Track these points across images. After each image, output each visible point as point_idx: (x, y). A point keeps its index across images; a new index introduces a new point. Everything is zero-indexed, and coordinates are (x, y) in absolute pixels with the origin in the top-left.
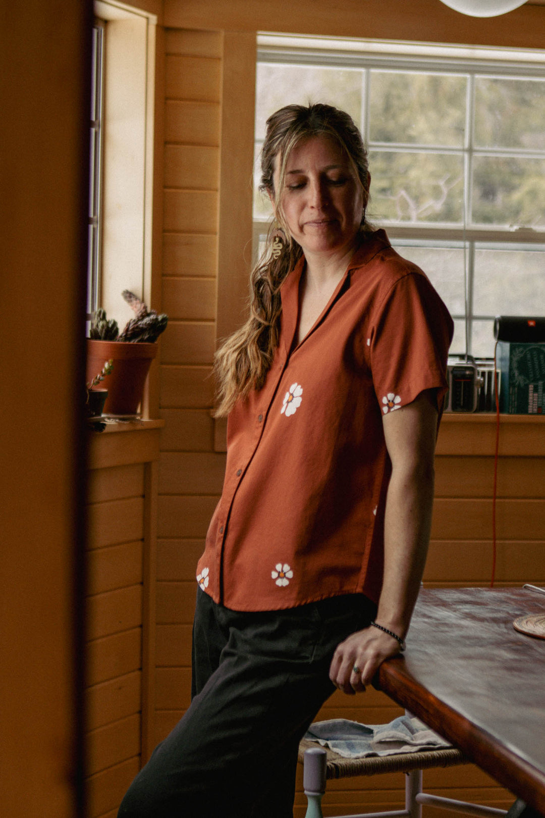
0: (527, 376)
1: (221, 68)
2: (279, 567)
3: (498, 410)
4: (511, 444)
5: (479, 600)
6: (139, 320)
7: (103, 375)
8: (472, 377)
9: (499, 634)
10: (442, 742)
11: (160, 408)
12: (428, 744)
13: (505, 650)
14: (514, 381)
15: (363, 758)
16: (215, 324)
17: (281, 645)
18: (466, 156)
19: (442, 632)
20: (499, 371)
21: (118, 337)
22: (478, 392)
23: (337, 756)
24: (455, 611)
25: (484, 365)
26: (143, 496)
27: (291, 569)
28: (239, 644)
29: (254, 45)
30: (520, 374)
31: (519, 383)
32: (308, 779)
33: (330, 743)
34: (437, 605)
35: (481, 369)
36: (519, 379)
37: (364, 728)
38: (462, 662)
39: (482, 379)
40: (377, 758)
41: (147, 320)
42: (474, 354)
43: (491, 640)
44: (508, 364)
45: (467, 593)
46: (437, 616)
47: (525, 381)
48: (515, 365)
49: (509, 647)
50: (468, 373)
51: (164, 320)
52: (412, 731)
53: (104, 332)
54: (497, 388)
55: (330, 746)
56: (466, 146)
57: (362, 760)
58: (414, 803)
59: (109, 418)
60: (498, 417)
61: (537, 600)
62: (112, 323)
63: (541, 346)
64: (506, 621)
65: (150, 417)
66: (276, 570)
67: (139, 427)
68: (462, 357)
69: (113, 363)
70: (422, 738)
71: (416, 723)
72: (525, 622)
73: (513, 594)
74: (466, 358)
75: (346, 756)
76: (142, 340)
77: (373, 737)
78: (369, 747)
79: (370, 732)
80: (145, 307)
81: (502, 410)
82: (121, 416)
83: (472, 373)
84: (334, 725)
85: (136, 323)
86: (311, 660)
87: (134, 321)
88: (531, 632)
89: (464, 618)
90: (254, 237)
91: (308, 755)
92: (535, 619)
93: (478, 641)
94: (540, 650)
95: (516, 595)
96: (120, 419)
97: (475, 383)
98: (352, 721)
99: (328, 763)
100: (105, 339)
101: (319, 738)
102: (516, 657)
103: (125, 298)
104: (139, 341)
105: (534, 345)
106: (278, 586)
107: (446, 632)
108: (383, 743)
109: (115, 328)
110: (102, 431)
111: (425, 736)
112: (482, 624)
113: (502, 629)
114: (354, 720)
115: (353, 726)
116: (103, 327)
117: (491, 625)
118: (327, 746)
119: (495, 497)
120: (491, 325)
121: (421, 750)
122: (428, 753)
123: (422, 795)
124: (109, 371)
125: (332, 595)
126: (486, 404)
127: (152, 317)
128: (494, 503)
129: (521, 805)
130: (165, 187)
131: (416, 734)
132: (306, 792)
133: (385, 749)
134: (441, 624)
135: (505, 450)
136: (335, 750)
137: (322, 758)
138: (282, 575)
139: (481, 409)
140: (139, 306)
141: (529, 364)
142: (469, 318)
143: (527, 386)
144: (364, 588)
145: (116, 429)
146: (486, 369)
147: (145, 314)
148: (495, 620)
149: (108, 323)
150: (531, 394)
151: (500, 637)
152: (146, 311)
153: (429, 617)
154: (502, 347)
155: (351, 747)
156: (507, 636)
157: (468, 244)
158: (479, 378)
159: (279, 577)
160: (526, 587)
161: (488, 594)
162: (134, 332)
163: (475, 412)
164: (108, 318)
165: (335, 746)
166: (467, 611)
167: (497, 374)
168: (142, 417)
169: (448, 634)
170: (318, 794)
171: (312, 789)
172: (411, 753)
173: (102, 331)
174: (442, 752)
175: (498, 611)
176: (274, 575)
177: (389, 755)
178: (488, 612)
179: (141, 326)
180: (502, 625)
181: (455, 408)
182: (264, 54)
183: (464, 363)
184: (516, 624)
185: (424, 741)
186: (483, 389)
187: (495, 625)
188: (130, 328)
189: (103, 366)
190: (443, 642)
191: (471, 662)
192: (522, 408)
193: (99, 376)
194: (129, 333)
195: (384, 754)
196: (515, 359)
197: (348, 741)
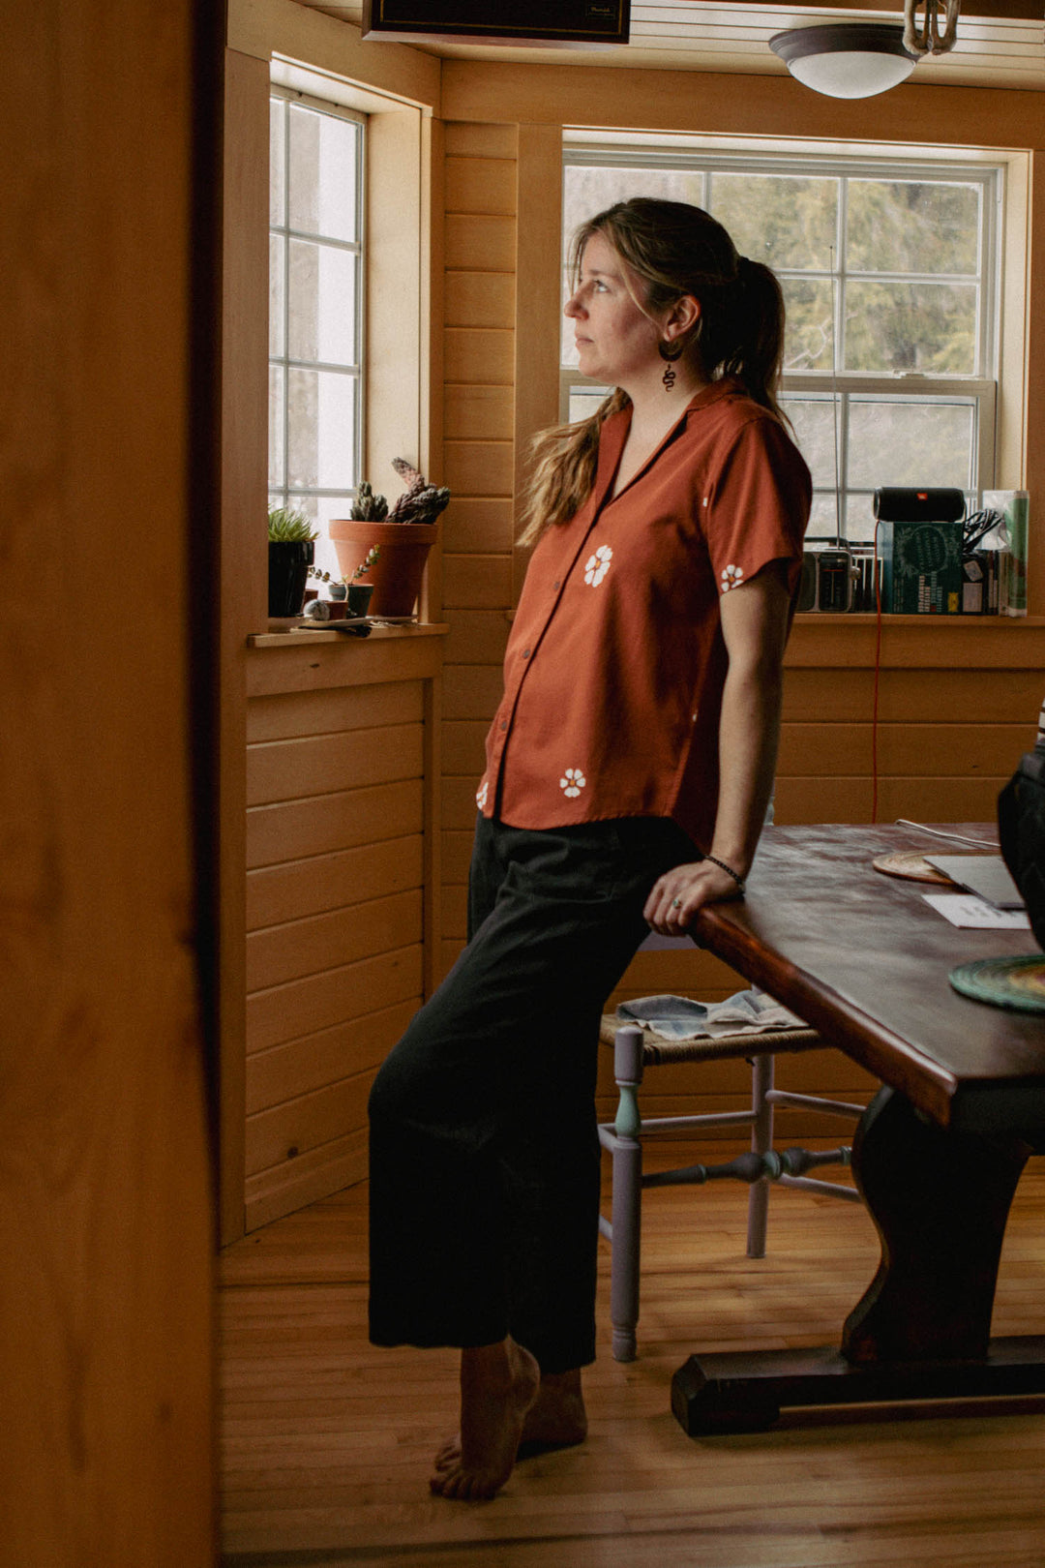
0: (917, 566)
1: (516, 171)
2: (569, 773)
3: (879, 608)
4: (896, 653)
5: (835, 838)
6: (413, 496)
7: (368, 565)
8: (845, 566)
9: (855, 874)
10: (794, 1021)
11: (443, 609)
12: (777, 1024)
13: (857, 891)
14: (900, 571)
15: (691, 1040)
16: (512, 500)
17: (571, 881)
18: (837, 281)
19: (782, 872)
20: (880, 558)
21: (387, 518)
22: (853, 586)
23: (659, 1039)
24: (801, 849)
25: (862, 552)
26: (423, 722)
27: (584, 776)
28: (520, 880)
29: (558, 142)
30: (907, 563)
31: (907, 575)
32: (622, 1065)
33: (651, 1023)
34: (782, 843)
35: (858, 557)
36: (907, 569)
37: (697, 1005)
38: (799, 905)
39: (858, 569)
40: (707, 1041)
41: (423, 495)
42: (849, 539)
43: (840, 881)
44: (891, 549)
45: (822, 830)
46: (777, 855)
47: (913, 570)
48: (901, 551)
49: (863, 888)
50: (839, 561)
51: (445, 494)
52: (757, 1009)
53: (368, 510)
54: (878, 581)
55: (651, 1026)
56: (837, 269)
57: (690, 1042)
58: (764, 1103)
59: (376, 621)
60: (879, 617)
61: (910, 837)
62: (380, 499)
63: (933, 525)
64: (865, 860)
65: (430, 622)
66: (566, 778)
67: (416, 633)
68: (832, 541)
69: (379, 550)
70: (770, 1017)
71: (765, 1000)
72: (887, 860)
73: (881, 831)
74: (838, 543)
75: (671, 1039)
76: (417, 521)
77: (706, 1016)
78: (702, 1027)
79: (704, 1010)
80: (422, 480)
81: (884, 611)
82: (393, 618)
83: (844, 561)
84: (659, 1003)
85: (410, 499)
86: (607, 899)
87: (407, 496)
88: (893, 871)
89: (811, 857)
90: (562, 388)
91: (620, 1035)
92: (902, 857)
93: (825, 881)
94: (901, 890)
95: (883, 831)
96: (390, 622)
97: (849, 574)
98: (680, 998)
99: (646, 1046)
100: (370, 520)
101: (639, 1018)
102: (870, 899)
103: (397, 468)
104: (413, 522)
105: (926, 524)
106: (566, 797)
107: (787, 871)
108: (719, 1024)
109: (383, 506)
110: (366, 636)
111: (773, 1015)
112: (833, 863)
113: (859, 868)
114: (684, 996)
115: (682, 1003)
116: (367, 504)
117: (844, 864)
118: (647, 1028)
119: (875, 722)
120: (870, 499)
121: (766, 1031)
122: (776, 1035)
123: (773, 1092)
124: (375, 560)
125: (633, 814)
126: (864, 602)
127: (430, 491)
128: (875, 727)
129: (887, 1092)
130: (447, 326)
131: (763, 1013)
132: (617, 1082)
133: (722, 1030)
134: (783, 864)
135: (888, 661)
136: (658, 1032)
137: (638, 1039)
138: (572, 783)
139: (857, 608)
140: (415, 479)
141: (920, 549)
142: (842, 492)
143: (916, 579)
144: (673, 811)
145: (386, 635)
146: (863, 557)
147: (421, 488)
148: (851, 860)
149: (374, 500)
150: (921, 588)
151: (855, 878)
152: (423, 484)
153: (767, 856)
154: (884, 527)
155: (678, 1028)
156: (863, 876)
157: (839, 396)
158: (855, 568)
159: (569, 785)
160: (899, 823)
161: (847, 831)
162: (407, 511)
163: (849, 612)
164: (374, 493)
165: (656, 1027)
166: (816, 849)
167: (878, 563)
168: (419, 621)
169: (787, 874)
170: (632, 1084)
171: (625, 1078)
172: (753, 1034)
173: (365, 510)
174: (793, 1033)
175: (857, 849)
176: (564, 783)
177: (725, 1037)
178: (847, 851)
179: (416, 503)
180: (859, 865)
181: (825, 606)
182: (573, 154)
183: (835, 549)
184: (876, 863)
185: (772, 1020)
186: (860, 582)
187: (849, 864)
188: (402, 506)
189: (367, 554)
190: (781, 884)
191: (809, 904)
192: (910, 606)
193: (361, 566)
194: (401, 511)
195: (718, 1036)
196: (901, 543)
197: (675, 1022)
